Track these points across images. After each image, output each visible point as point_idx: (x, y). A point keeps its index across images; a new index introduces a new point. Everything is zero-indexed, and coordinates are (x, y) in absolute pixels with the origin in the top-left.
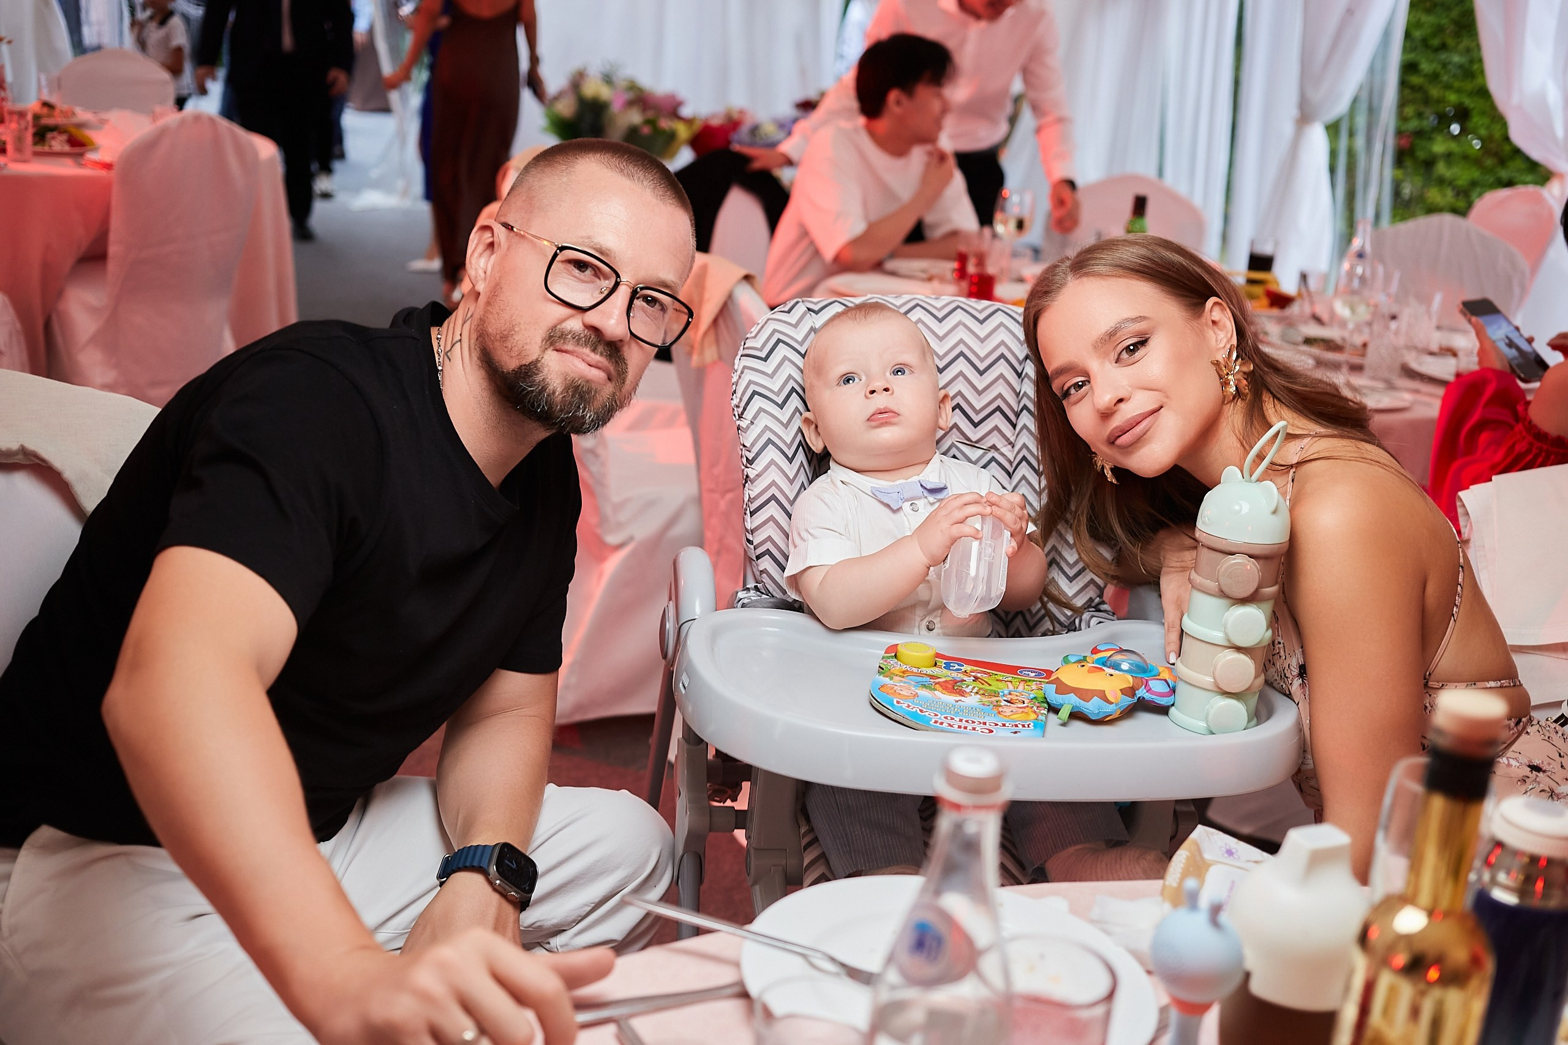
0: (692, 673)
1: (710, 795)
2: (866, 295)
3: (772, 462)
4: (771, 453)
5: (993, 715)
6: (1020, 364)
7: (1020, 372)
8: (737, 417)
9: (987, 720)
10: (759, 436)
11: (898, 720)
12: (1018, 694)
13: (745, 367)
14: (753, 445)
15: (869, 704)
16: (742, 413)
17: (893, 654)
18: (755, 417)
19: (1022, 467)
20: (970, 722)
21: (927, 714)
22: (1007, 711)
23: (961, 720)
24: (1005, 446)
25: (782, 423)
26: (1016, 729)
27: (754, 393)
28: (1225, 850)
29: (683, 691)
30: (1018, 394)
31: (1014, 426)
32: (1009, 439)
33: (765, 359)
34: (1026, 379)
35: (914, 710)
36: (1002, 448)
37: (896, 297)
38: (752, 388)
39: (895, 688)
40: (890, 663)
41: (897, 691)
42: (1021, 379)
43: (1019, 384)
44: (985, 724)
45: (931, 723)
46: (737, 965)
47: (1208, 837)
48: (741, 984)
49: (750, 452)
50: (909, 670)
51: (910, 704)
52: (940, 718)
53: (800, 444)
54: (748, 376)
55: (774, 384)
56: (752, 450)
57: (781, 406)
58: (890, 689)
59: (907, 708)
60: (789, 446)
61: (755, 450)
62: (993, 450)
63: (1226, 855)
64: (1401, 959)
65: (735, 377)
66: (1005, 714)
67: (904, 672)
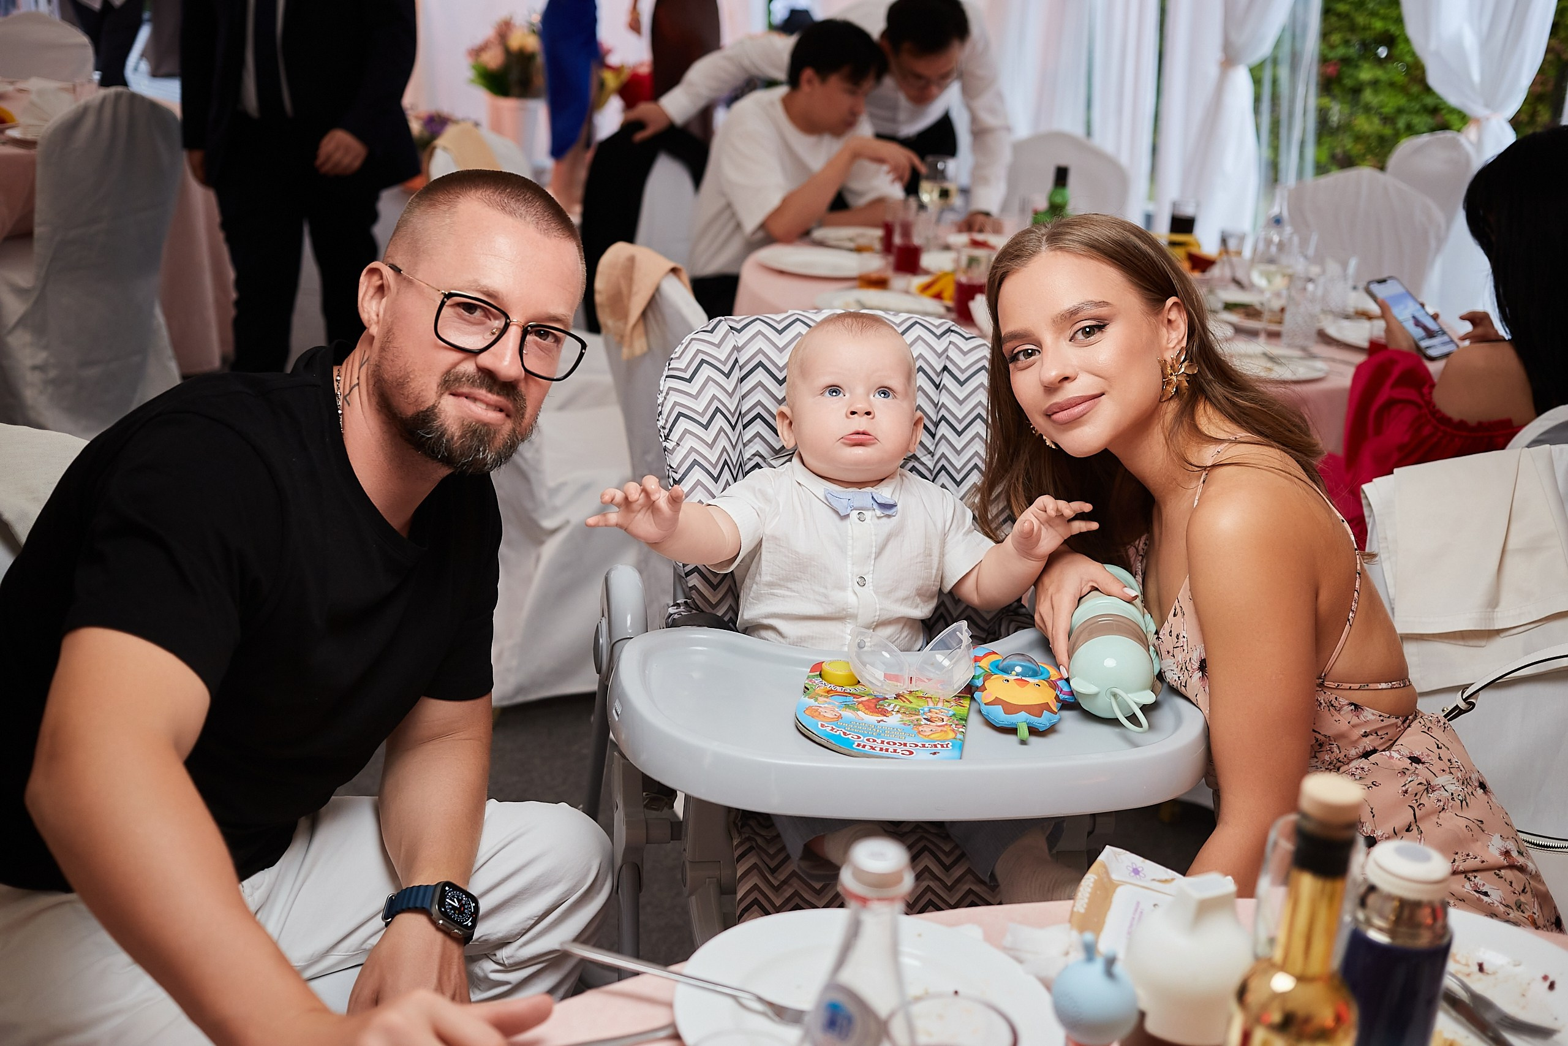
0: (624, 702)
1: (646, 804)
2: (787, 312)
3: (698, 483)
4: (697, 474)
5: (913, 735)
6: (938, 376)
7: (938, 384)
8: (664, 439)
9: (908, 741)
10: (685, 457)
11: (823, 743)
12: (938, 711)
13: (670, 389)
14: (679, 466)
15: (795, 727)
16: (668, 435)
17: (818, 673)
18: (681, 439)
19: (941, 476)
20: (891, 743)
21: (850, 736)
22: (927, 729)
23: (883, 742)
24: (925, 456)
25: (706, 443)
26: (934, 750)
27: (680, 414)
28: (1131, 869)
29: (617, 719)
30: (936, 405)
31: (933, 436)
32: (928, 449)
33: (690, 380)
34: (943, 390)
35: (838, 733)
36: (922, 457)
37: (816, 313)
38: (678, 409)
39: (820, 709)
40: (815, 682)
41: (821, 714)
42: (939, 390)
43: (937, 396)
44: (905, 745)
45: (854, 746)
46: (670, 1005)
47: (1116, 857)
48: (673, 1025)
49: (676, 473)
50: (833, 689)
51: (834, 727)
52: (863, 741)
53: (726, 462)
54: (673, 397)
55: (699, 405)
56: (679, 472)
57: (706, 427)
58: (815, 712)
59: (831, 732)
60: (714, 466)
61: (682, 471)
62: (913, 460)
63: (1133, 874)
64: (1276, 1017)
65: (660, 398)
66: (925, 734)
67: (828, 692)
